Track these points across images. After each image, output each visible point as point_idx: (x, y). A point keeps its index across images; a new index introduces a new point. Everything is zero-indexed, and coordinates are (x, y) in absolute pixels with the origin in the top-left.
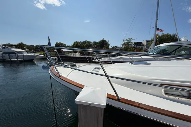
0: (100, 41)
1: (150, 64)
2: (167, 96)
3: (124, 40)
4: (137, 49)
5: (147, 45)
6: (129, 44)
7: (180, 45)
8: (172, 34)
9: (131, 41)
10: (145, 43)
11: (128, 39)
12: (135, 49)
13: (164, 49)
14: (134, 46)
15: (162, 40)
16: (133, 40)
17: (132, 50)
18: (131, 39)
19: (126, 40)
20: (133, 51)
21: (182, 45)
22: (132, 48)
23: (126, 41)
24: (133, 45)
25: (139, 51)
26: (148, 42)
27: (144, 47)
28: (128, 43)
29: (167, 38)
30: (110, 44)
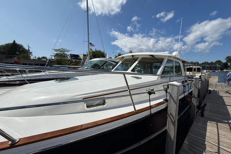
0: (6, 44)
1: (78, 79)
2: (88, 109)
3: (56, 50)
4: (73, 63)
5: (84, 58)
6: (64, 56)
7: (105, 60)
8: (102, 51)
9: (66, 53)
10: (82, 57)
11: (61, 50)
12: (71, 63)
13: (96, 64)
14: (71, 58)
15: (96, 55)
16: (67, 51)
17: (68, 63)
18: (66, 50)
19: (59, 50)
20: (69, 65)
21: (107, 61)
22: (68, 61)
23: (59, 52)
24: (69, 58)
25: (76, 65)
26: (84, 55)
27: (81, 60)
28: (62, 54)
29: (99, 54)
30: (31, 53)
